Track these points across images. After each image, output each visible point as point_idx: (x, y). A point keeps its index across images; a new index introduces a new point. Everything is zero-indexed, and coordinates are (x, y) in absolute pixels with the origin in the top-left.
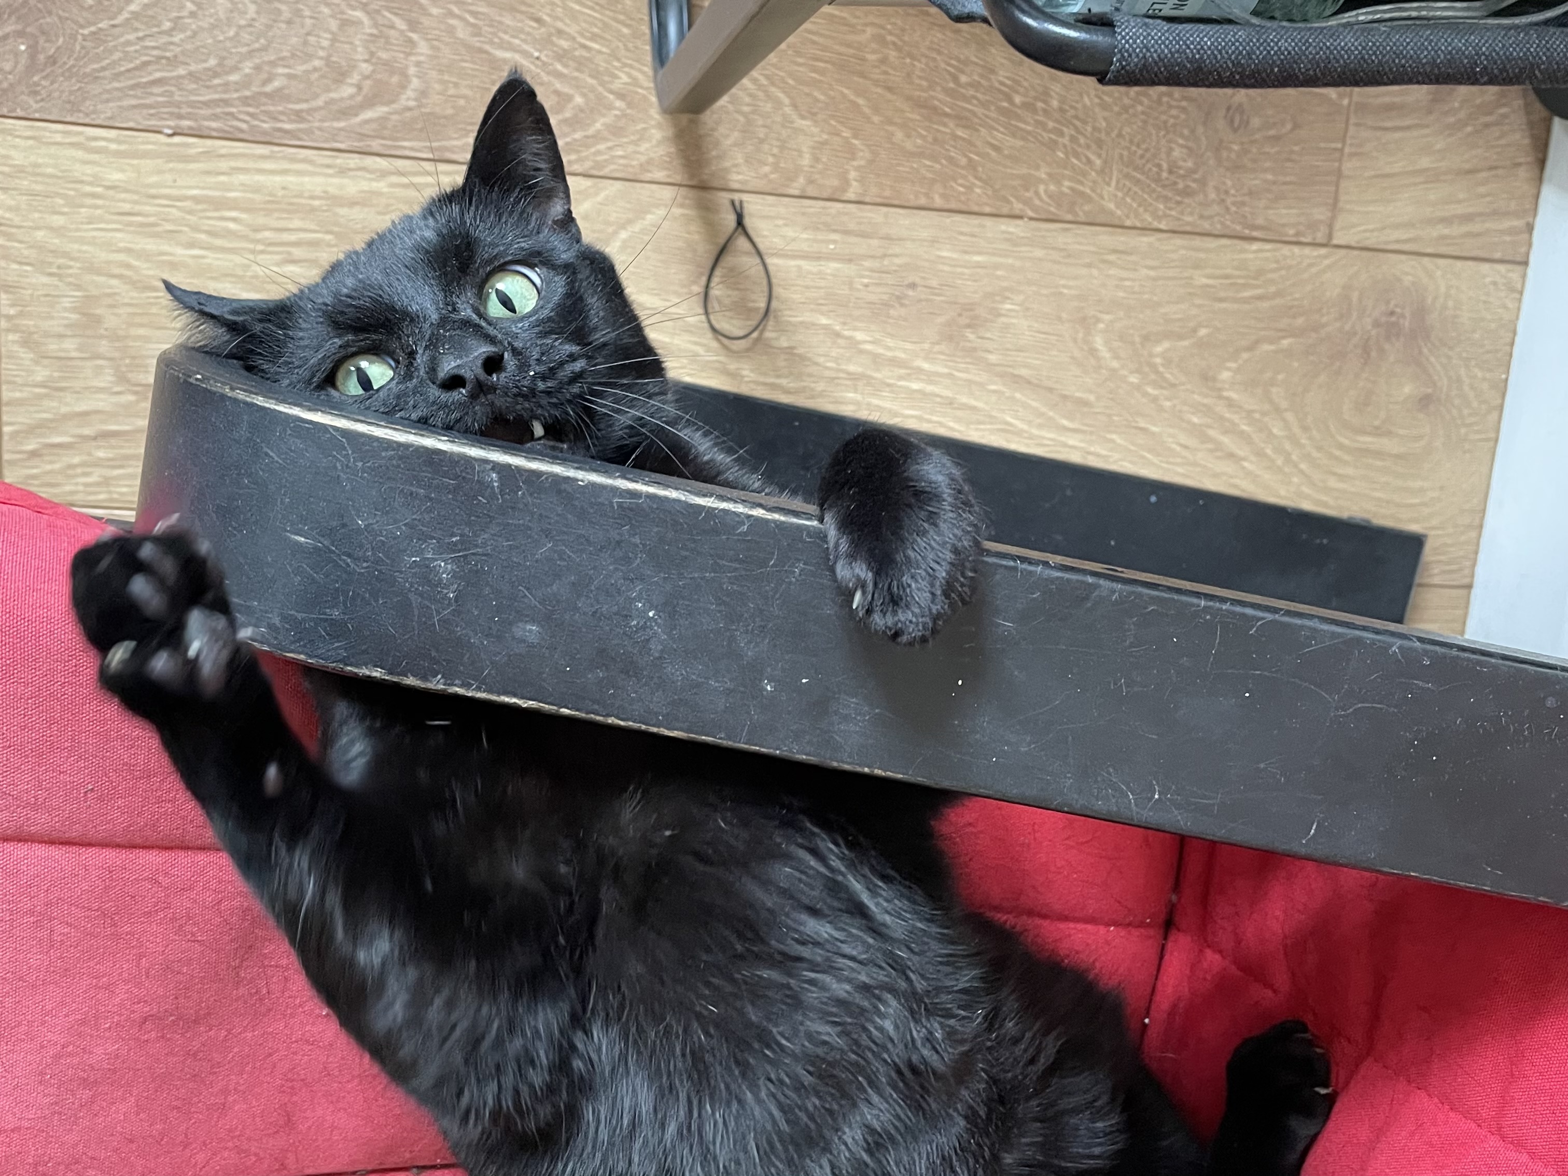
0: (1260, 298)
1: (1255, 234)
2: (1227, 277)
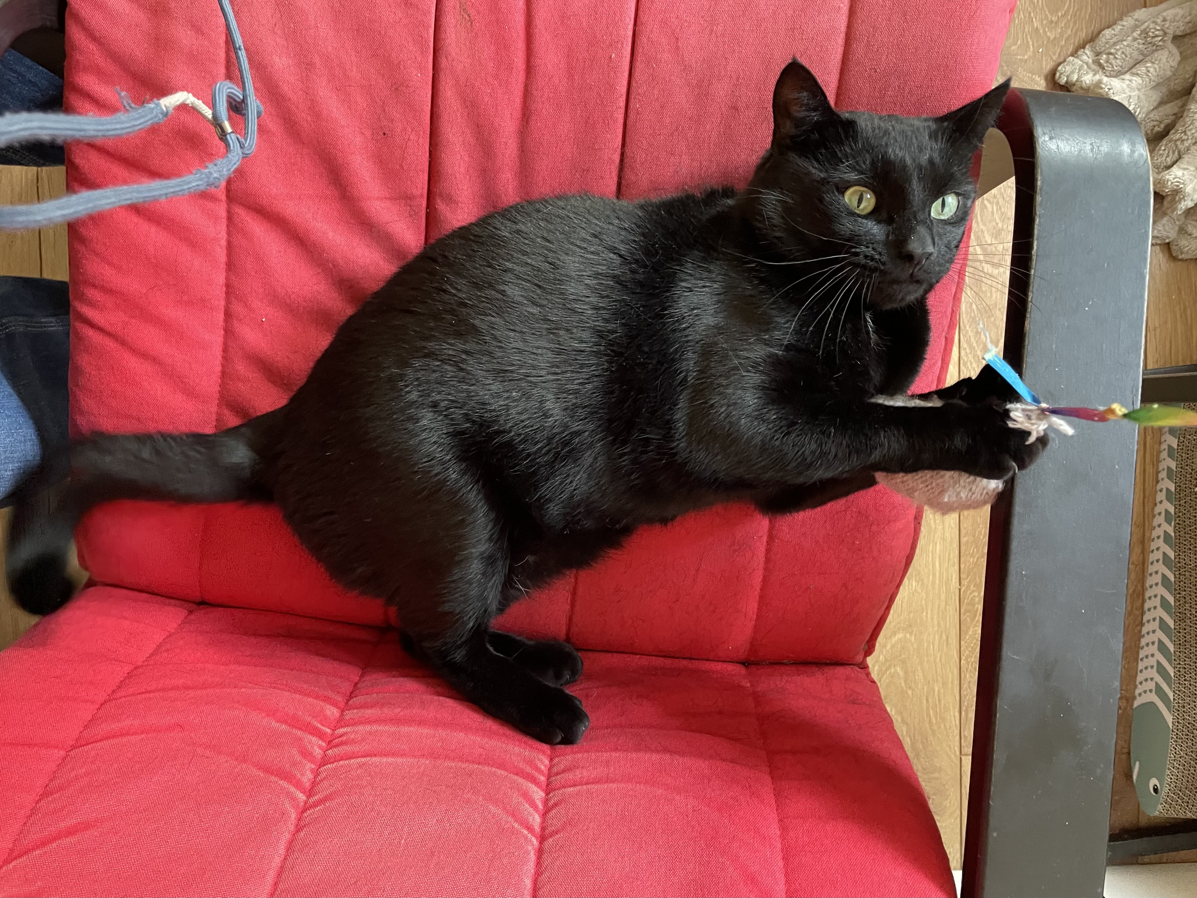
0: (930, 722)
1: (963, 714)
2: (939, 701)
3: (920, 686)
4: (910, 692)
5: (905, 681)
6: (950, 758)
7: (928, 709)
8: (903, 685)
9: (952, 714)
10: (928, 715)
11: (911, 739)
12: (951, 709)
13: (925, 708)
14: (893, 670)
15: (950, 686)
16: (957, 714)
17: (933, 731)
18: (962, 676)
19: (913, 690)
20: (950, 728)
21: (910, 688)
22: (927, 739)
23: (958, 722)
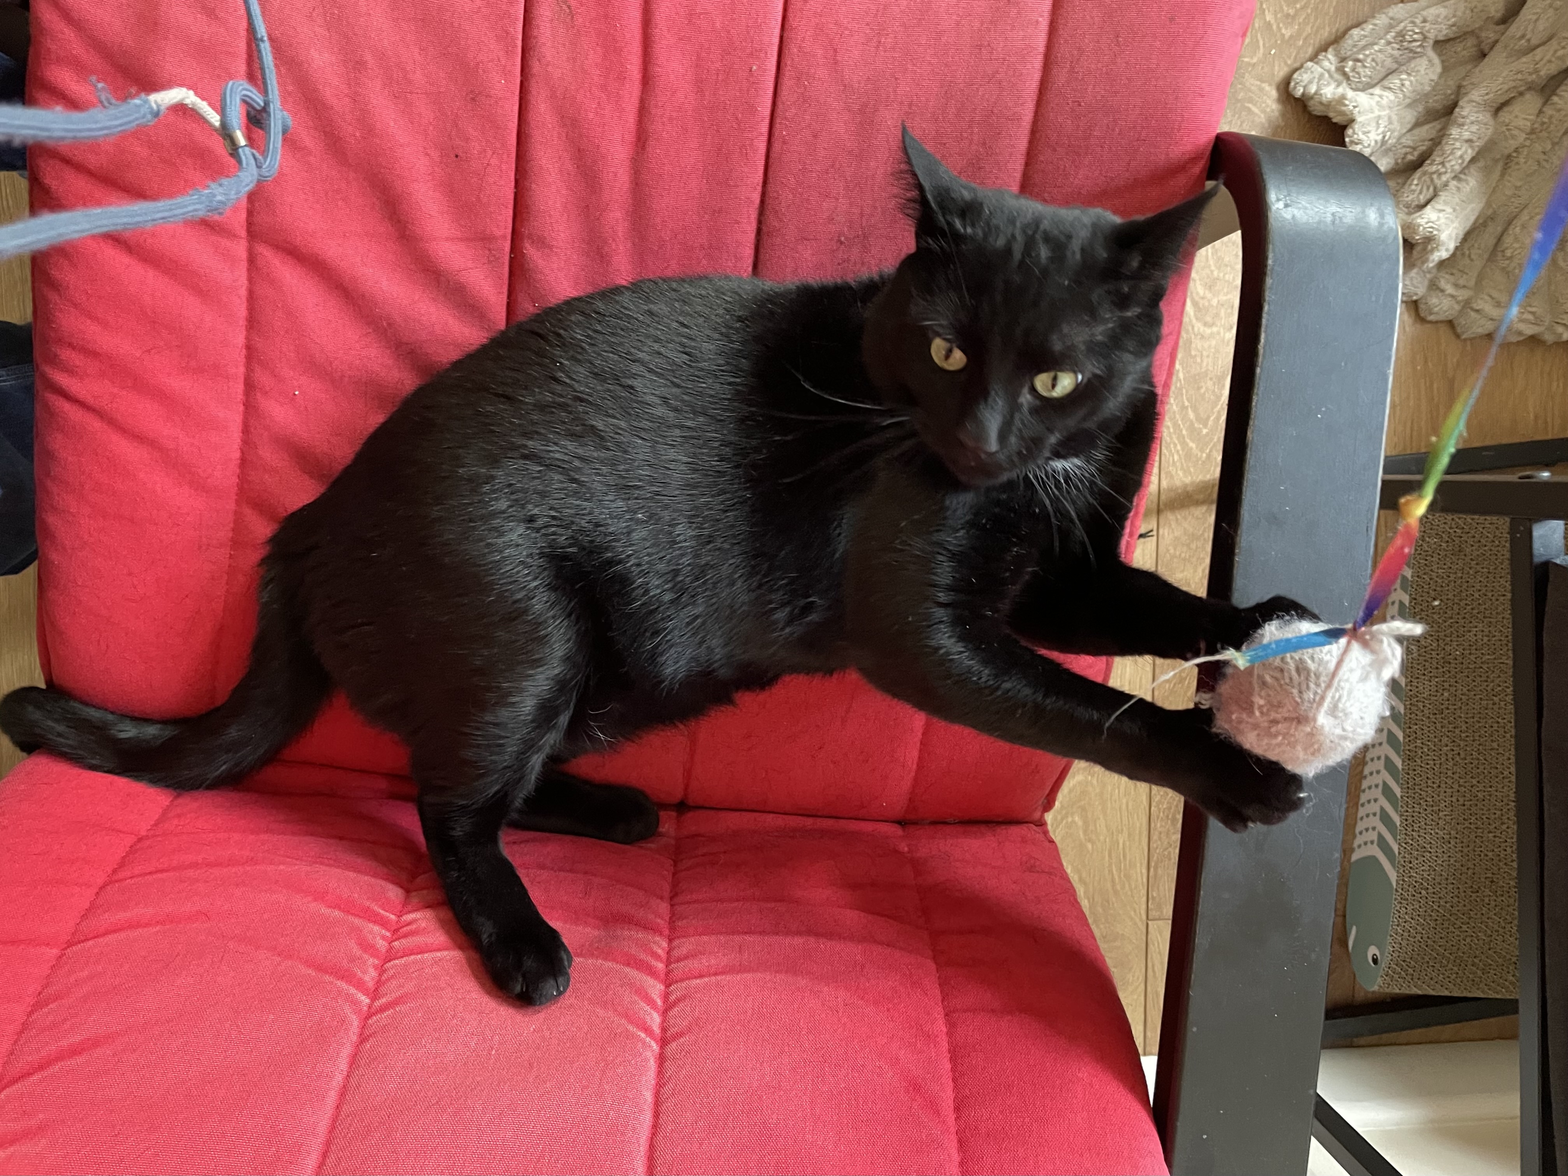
0: (1113, 881)
1: (1152, 870)
2: (1124, 856)
3: (1102, 838)
4: (1089, 846)
5: (1085, 832)
6: (1135, 924)
7: (1110, 865)
8: (1082, 836)
9: (1139, 871)
10: (1111, 871)
11: (1089, 901)
12: (1138, 865)
13: (1107, 865)
14: (1070, 819)
15: (1137, 838)
16: (1144, 871)
17: (1116, 892)
18: (1153, 825)
19: (1093, 843)
20: (1136, 888)
21: (1090, 840)
22: (1108, 902)
23: (1145, 880)
